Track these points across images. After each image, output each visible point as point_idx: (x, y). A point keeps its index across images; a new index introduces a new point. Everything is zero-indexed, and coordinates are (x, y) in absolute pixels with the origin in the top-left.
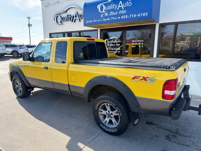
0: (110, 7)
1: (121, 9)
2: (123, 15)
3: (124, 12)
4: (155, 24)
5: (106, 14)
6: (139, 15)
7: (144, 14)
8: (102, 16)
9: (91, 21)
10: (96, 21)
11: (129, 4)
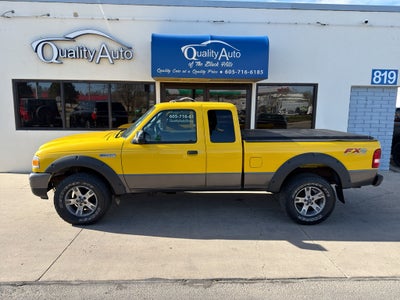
0: (205, 54)
1: (224, 59)
2: (228, 68)
3: (230, 64)
4: (251, 85)
5: (199, 64)
6: (251, 72)
7: (258, 72)
8: (191, 65)
9: (169, 71)
10: (179, 71)
11: (236, 54)
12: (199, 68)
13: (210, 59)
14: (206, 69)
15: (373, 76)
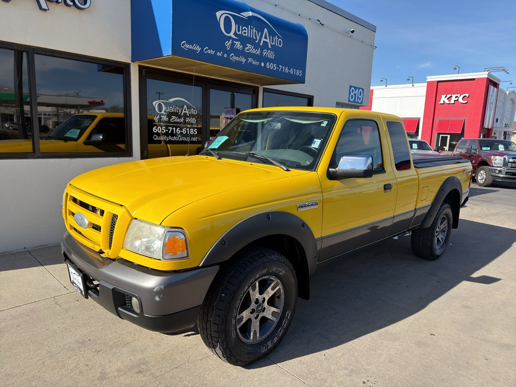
0: (247, 32)
1: (266, 45)
2: (270, 60)
3: (270, 55)
4: (258, 89)
5: (238, 46)
6: (291, 71)
7: (298, 72)
8: (228, 45)
9: (198, 49)
10: (212, 52)
11: (278, 42)
12: (238, 53)
13: (251, 41)
14: (247, 55)
15: (350, 93)
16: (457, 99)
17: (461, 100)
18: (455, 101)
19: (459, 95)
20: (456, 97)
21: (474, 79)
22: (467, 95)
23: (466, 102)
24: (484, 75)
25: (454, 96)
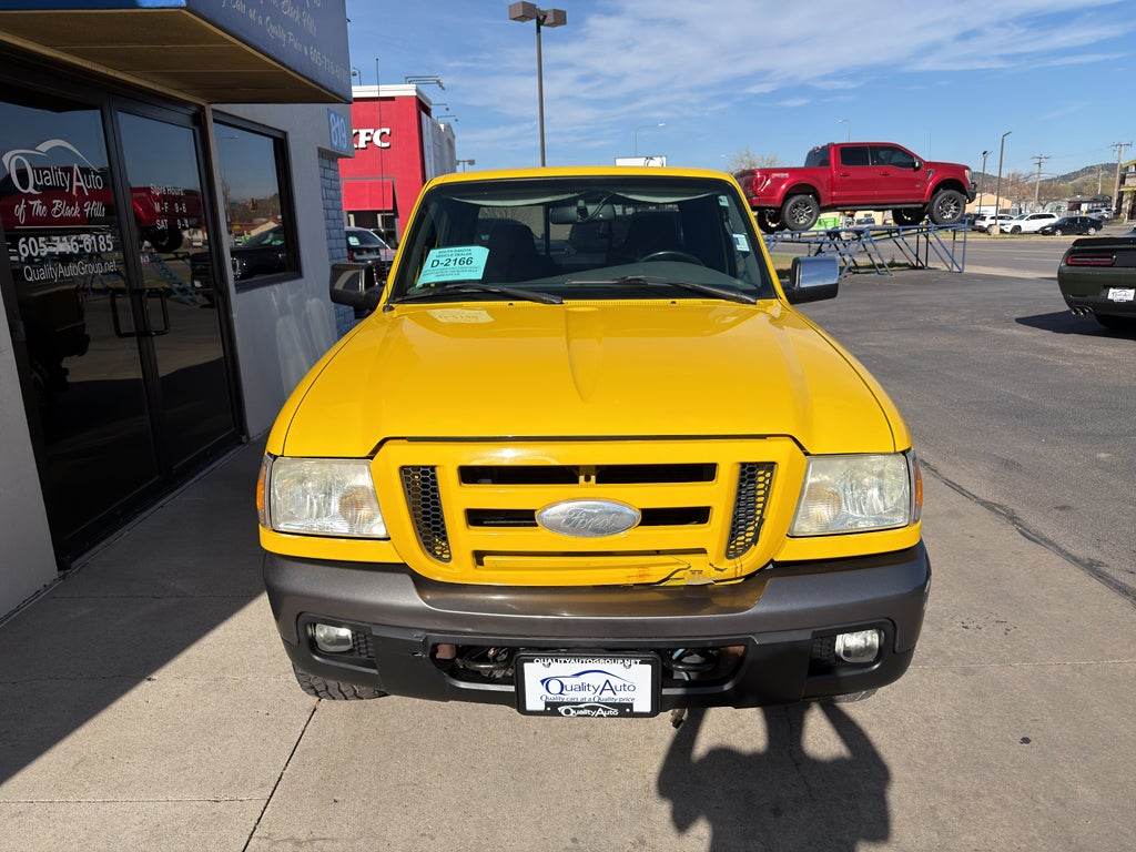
4: (202, 111)
15: (330, 127)
16: (369, 138)
17: (377, 141)
18: (366, 142)
19: (371, 131)
20: (368, 134)
21: (392, 99)
22: (388, 131)
23: (387, 145)
24: (408, 90)
25: (363, 132)
